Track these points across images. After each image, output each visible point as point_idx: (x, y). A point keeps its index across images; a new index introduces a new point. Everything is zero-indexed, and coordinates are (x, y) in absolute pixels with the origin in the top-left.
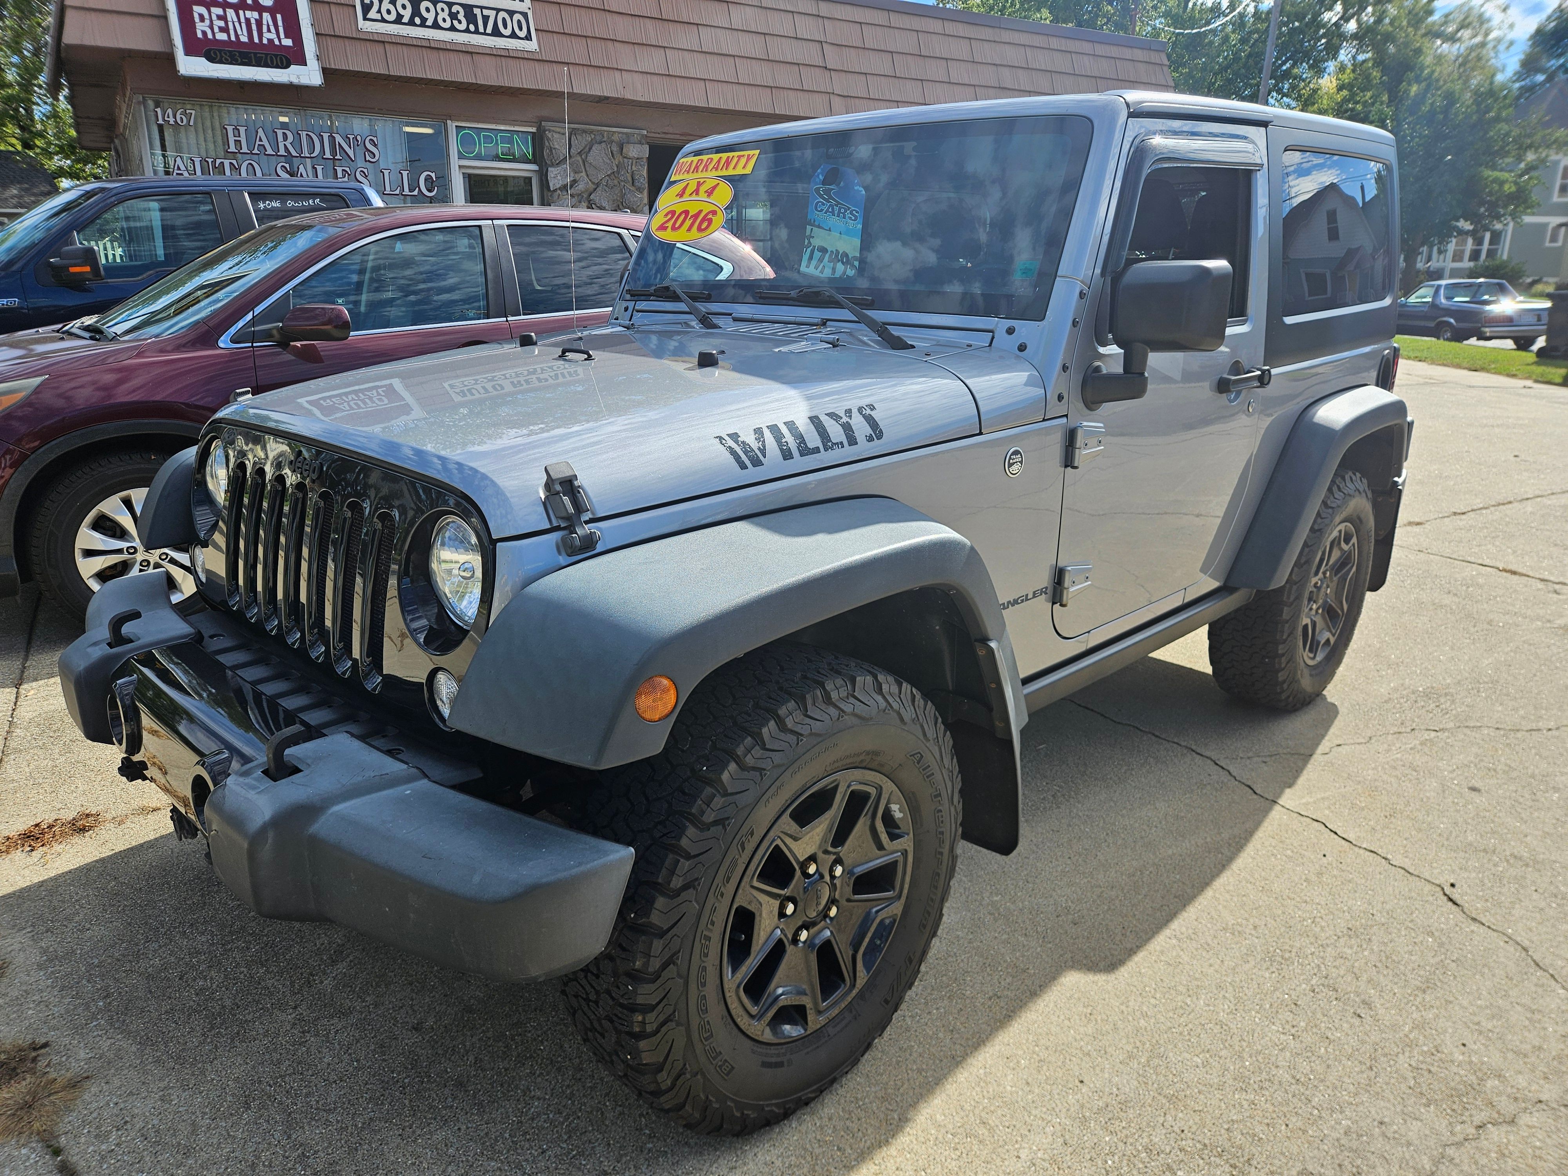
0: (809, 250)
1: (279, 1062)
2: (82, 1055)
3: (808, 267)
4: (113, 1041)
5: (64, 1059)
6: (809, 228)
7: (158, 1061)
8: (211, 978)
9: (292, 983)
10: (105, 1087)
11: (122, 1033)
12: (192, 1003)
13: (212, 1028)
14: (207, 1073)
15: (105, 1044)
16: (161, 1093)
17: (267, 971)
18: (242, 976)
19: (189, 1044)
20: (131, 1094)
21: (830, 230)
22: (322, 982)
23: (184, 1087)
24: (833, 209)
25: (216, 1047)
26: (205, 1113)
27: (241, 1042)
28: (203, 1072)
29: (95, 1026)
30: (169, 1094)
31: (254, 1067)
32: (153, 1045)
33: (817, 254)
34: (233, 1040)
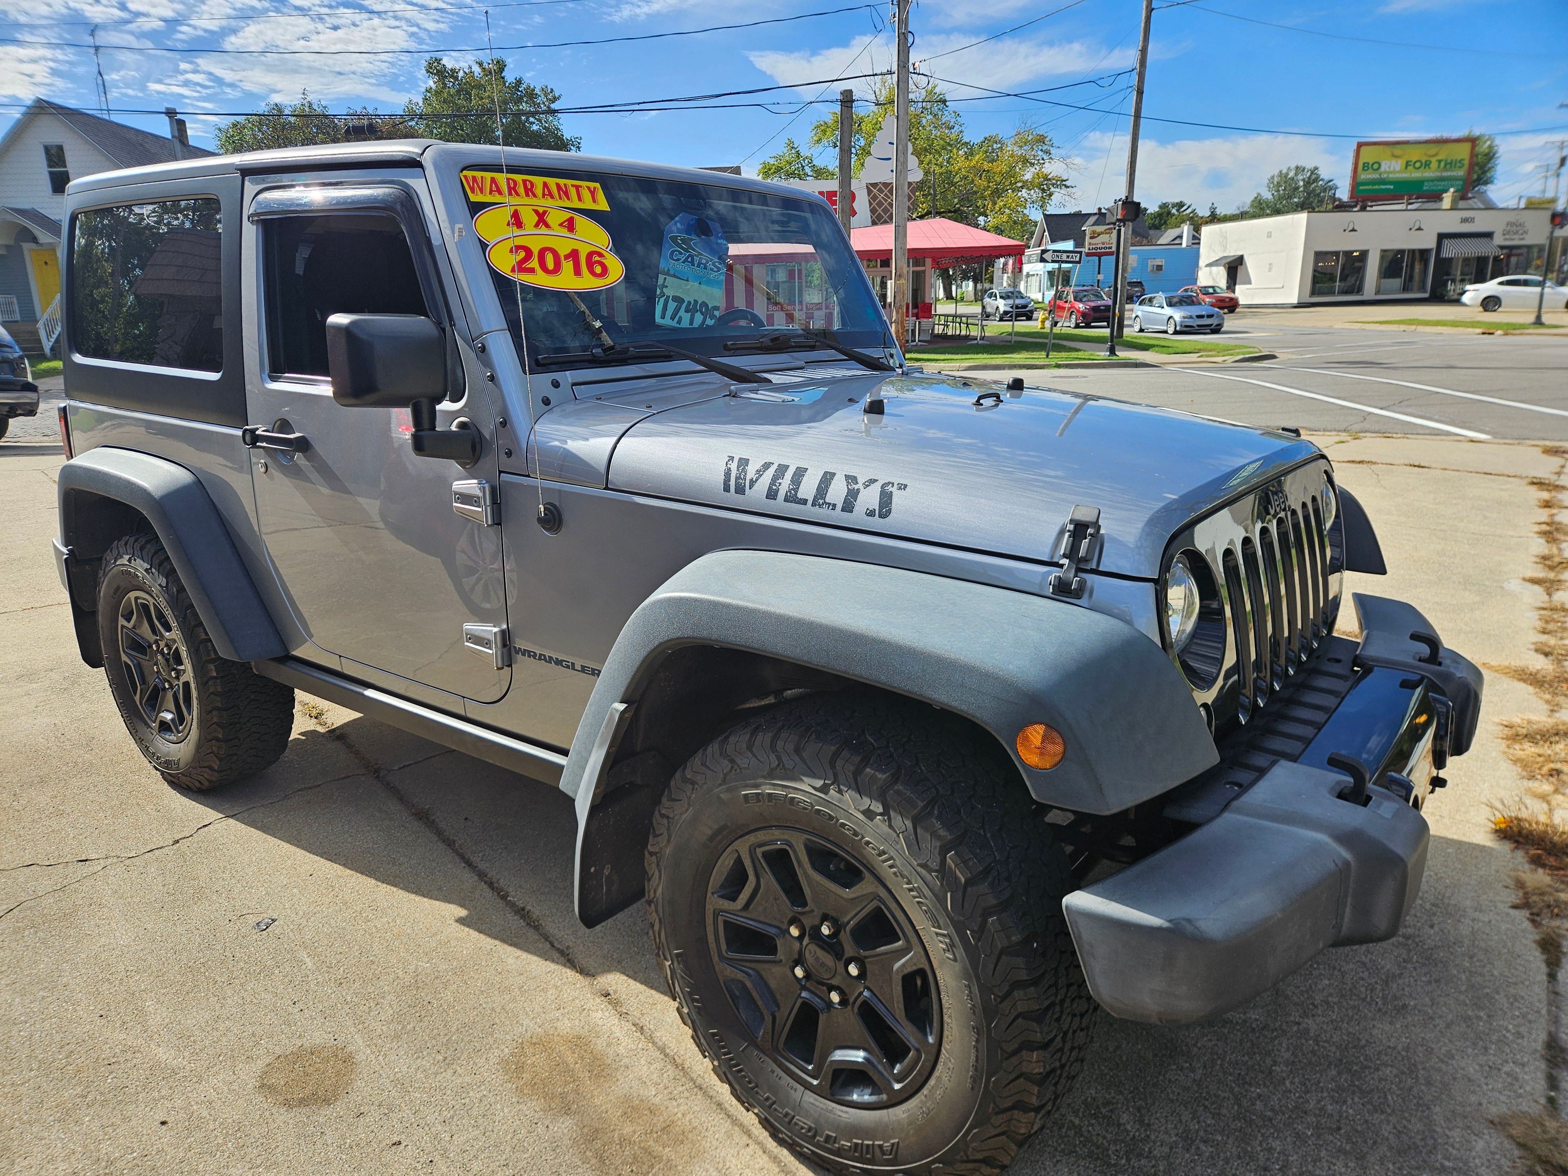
0: (662, 300)
1: (1354, 1007)
2: (1481, 1144)
3: (663, 317)
4: (1447, 1132)
5: (1497, 1157)
6: (661, 278)
7: (1429, 1083)
8: (1319, 1102)
9: (1273, 1039)
10: (1484, 1102)
11: (1434, 1131)
12: (1356, 1099)
13: (1366, 1067)
14: (1406, 1045)
15: (1456, 1134)
16: (1450, 1061)
17: (1275, 1063)
18: (1296, 1080)
19: (1395, 1071)
20: (1470, 1080)
21: (687, 280)
22: (1256, 1020)
23: (1430, 1051)
24: (693, 259)
25: (1380, 1053)
26: (1435, 1026)
27: (1359, 1039)
28: (1407, 1049)
29: (1448, 1160)
30: (1445, 1055)
31: (1373, 1020)
32: (1421, 1098)
33: (672, 306)
34: (1363, 1047)
